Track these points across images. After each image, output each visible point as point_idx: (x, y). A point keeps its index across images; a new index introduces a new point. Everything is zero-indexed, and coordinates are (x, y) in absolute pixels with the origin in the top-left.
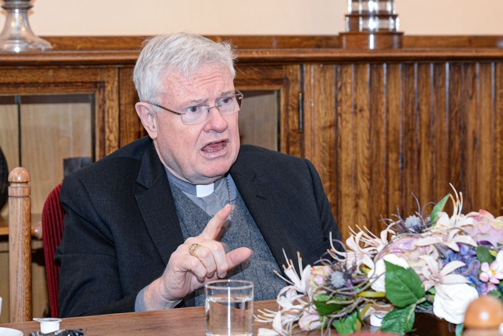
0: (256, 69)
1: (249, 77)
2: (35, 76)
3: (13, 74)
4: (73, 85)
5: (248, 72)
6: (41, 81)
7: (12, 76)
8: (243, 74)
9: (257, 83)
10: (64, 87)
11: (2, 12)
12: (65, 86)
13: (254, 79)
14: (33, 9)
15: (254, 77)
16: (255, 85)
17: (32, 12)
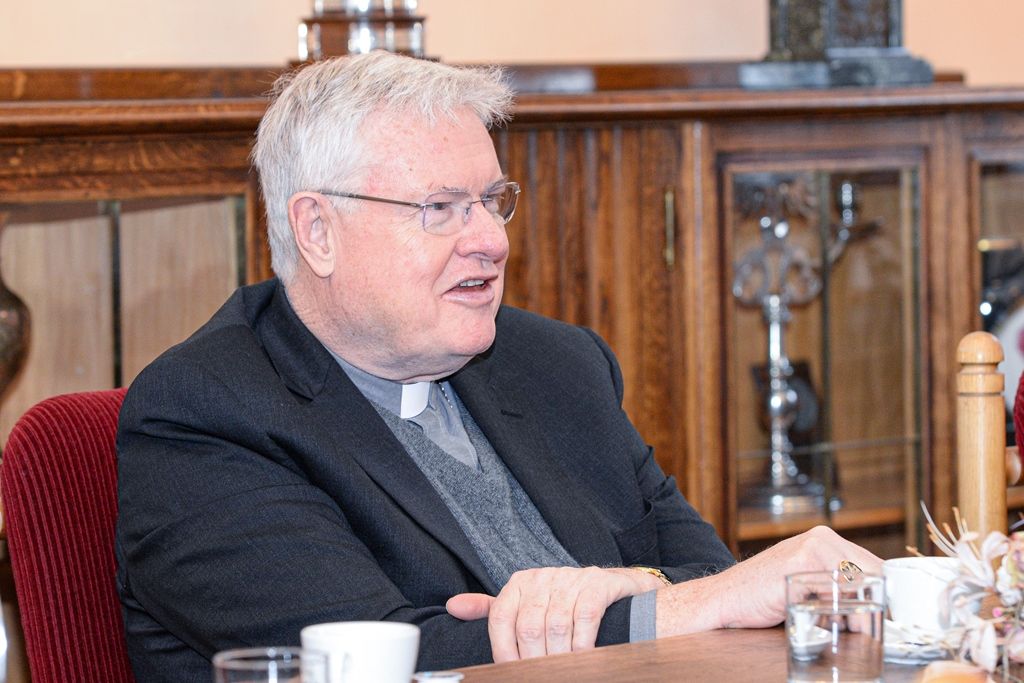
0: (198, 147)
1: (185, 164)
5: (183, 154)
8: (174, 157)
9: (198, 178)
13: (192, 170)
15: (195, 164)
16: (195, 183)
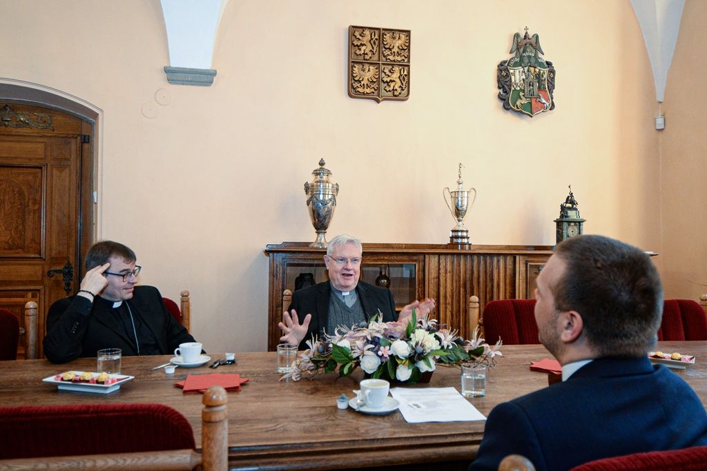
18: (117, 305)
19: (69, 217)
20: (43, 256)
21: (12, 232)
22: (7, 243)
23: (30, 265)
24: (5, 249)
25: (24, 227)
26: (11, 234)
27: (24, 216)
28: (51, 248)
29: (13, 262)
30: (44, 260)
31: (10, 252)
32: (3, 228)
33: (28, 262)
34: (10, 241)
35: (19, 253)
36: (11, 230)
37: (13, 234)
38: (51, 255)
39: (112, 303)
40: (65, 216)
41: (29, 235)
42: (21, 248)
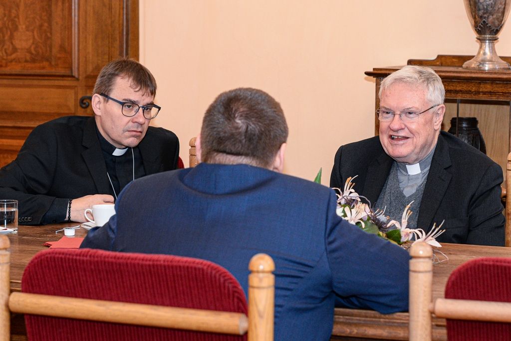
2: (469, 87)
3: (454, 85)
4: (495, 94)
6: (473, 90)
7: (452, 86)
10: (489, 95)
11: (476, 41)
12: (491, 95)
14: (499, 40)
17: (498, 41)
18: (118, 152)
19: (110, 8)
20: (75, 74)
21: (35, 33)
22: (29, 51)
23: (59, 87)
24: (26, 61)
25: (50, 25)
26: (34, 38)
27: (50, 6)
28: (86, 61)
29: (36, 82)
30: (78, 79)
31: (33, 65)
32: (24, 27)
33: (57, 83)
34: (32, 49)
35: (44, 68)
36: (33, 31)
37: (36, 37)
38: (86, 72)
39: (114, 149)
40: (104, 5)
41: (57, 39)
42: (47, 60)
